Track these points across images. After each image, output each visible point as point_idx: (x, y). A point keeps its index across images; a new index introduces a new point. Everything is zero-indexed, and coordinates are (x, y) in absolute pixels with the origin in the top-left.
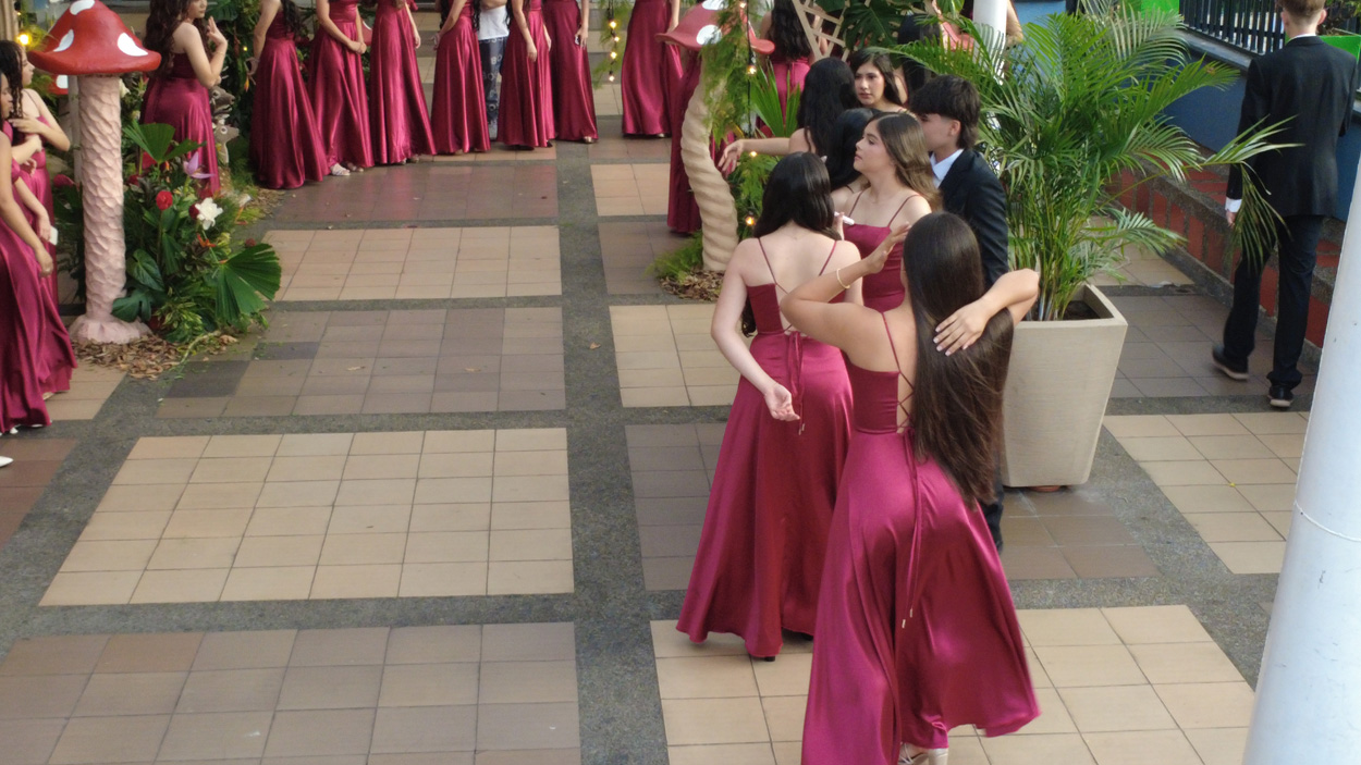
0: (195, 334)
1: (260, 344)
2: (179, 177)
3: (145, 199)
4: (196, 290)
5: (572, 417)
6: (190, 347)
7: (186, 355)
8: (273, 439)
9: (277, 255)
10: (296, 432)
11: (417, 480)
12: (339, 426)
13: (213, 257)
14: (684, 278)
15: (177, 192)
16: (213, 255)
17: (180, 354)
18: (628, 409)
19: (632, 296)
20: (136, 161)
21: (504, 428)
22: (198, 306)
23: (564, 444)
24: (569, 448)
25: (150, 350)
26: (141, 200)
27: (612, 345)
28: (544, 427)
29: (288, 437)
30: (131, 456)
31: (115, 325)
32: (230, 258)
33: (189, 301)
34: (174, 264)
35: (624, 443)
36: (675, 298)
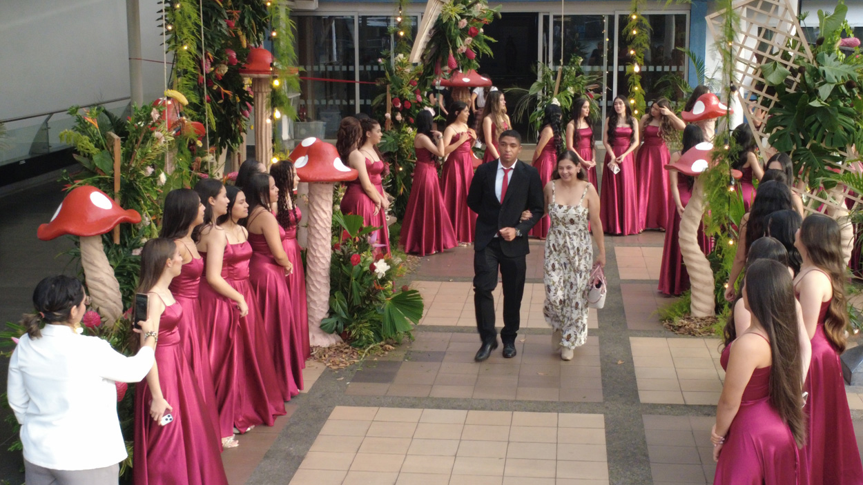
0: (369, 343)
1: (408, 351)
2: (364, 246)
3: (343, 259)
4: (371, 316)
5: (607, 408)
6: (366, 351)
7: (364, 356)
8: (417, 412)
9: (421, 296)
10: (433, 408)
11: (509, 442)
12: (459, 406)
13: (382, 296)
14: (678, 321)
15: (363, 255)
16: (383, 295)
17: (360, 355)
18: (645, 404)
19: (644, 331)
20: (338, 235)
21: (563, 412)
22: (371, 326)
23: (603, 425)
24: (606, 428)
25: (342, 352)
26: (341, 260)
27: (633, 362)
28: (589, 413)
29: (427, 411)
30: (330, 418)
31: (321, 335)
32: (392, 297)
33: (367, 322)
34: (359, 299)
35: (642, 426)
36: (671, 333)
